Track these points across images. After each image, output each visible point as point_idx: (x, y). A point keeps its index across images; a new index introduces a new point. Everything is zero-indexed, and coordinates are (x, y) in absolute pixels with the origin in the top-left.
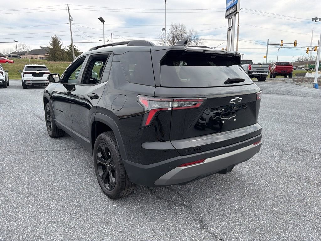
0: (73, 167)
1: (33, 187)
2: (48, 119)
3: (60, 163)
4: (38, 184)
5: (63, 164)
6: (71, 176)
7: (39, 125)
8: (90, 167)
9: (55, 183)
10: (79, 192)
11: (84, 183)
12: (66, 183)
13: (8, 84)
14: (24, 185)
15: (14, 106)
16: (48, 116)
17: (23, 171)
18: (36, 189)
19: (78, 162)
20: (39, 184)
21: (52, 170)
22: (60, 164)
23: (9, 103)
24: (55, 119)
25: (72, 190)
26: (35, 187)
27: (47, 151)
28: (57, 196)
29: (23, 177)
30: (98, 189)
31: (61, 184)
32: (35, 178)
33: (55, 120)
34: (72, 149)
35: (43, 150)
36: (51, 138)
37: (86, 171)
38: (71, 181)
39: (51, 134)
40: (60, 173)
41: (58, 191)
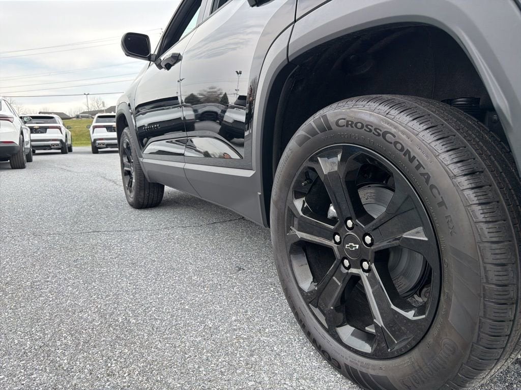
0: (190, 268)
1: (63, 328)
2: (125, 168)
3: (153, 257)
4: (82, 318)
5: (163, 261)
6: (187, 292)
7: (110, 191)
8: (240, 269)
9: (136, 317)
10: (227, 354)
11: (234, 318)
12: (172, 316)
13: (70, 150)
14: (34, 320)
15: (71, 169)
16: (125, 160)
17: (48, 277)
18: (72, 336)
19: (202, 256)
20: (86, 320)
21: (131, 275)
22: (154, 261)
23: (64, 167)
24: (141, 157)
25: (196, 345)
26: (69, 331)
27: (121, 231)
28: (143, 372)
29: (41, 296)
30: (296, 345)
31: (156, 319)
32: (77, 298)
33: (141, 159)
34: (183, 227)
35: (111, 229)
36: (133, 209)
37: (231, 278)
38: (188, 311)
39: (131, 200)
40: (155, 283)
41: (148, 347)
